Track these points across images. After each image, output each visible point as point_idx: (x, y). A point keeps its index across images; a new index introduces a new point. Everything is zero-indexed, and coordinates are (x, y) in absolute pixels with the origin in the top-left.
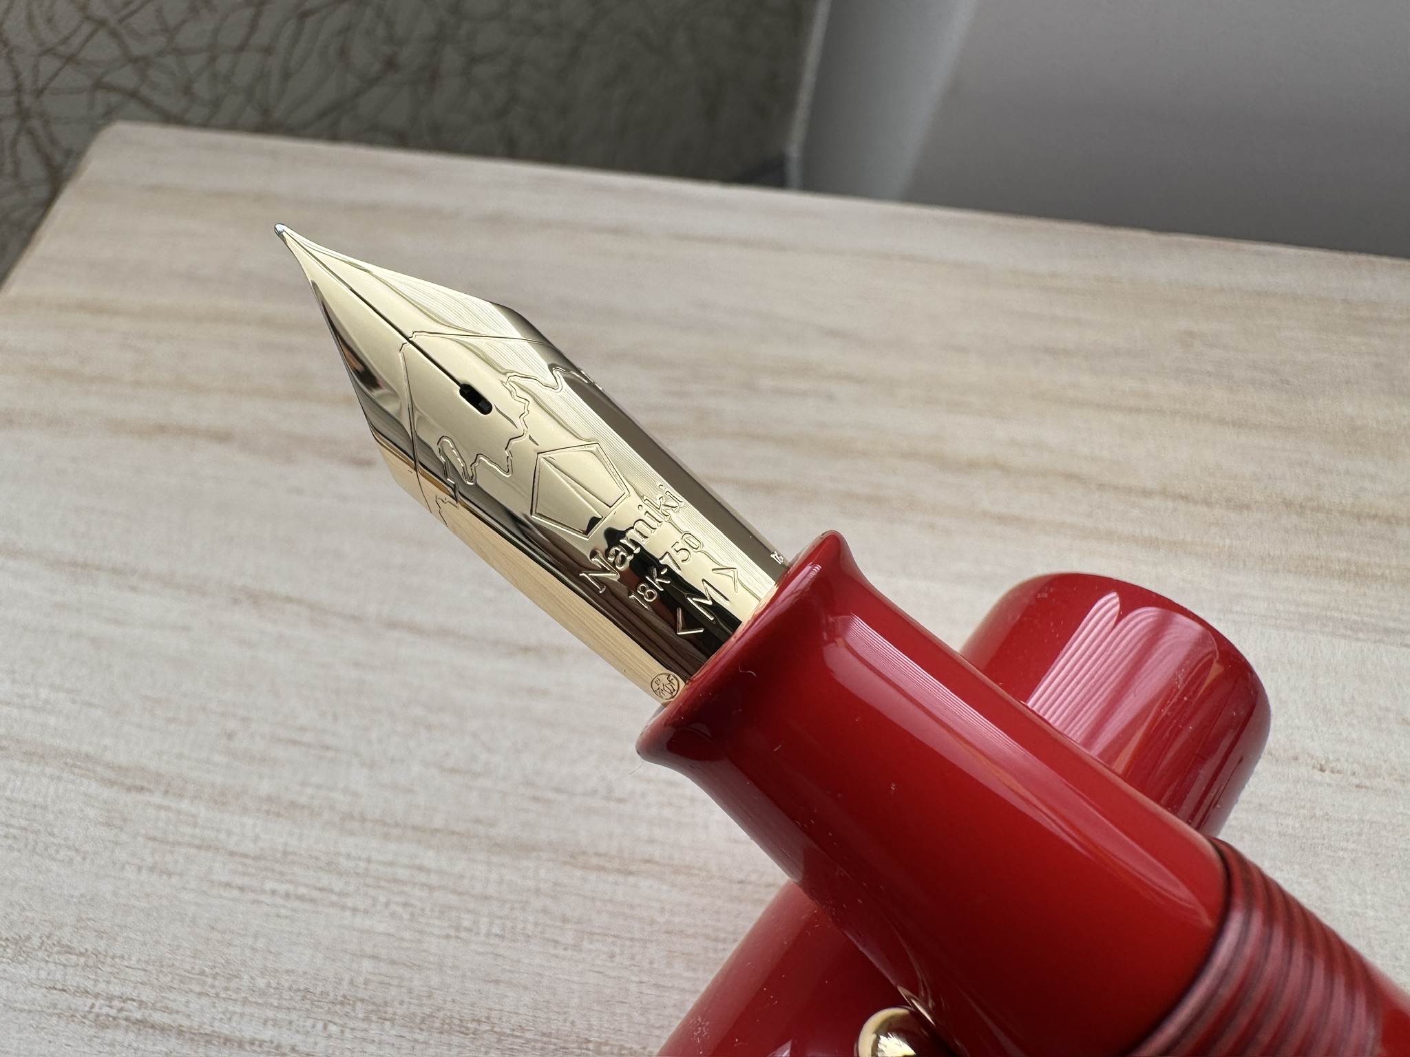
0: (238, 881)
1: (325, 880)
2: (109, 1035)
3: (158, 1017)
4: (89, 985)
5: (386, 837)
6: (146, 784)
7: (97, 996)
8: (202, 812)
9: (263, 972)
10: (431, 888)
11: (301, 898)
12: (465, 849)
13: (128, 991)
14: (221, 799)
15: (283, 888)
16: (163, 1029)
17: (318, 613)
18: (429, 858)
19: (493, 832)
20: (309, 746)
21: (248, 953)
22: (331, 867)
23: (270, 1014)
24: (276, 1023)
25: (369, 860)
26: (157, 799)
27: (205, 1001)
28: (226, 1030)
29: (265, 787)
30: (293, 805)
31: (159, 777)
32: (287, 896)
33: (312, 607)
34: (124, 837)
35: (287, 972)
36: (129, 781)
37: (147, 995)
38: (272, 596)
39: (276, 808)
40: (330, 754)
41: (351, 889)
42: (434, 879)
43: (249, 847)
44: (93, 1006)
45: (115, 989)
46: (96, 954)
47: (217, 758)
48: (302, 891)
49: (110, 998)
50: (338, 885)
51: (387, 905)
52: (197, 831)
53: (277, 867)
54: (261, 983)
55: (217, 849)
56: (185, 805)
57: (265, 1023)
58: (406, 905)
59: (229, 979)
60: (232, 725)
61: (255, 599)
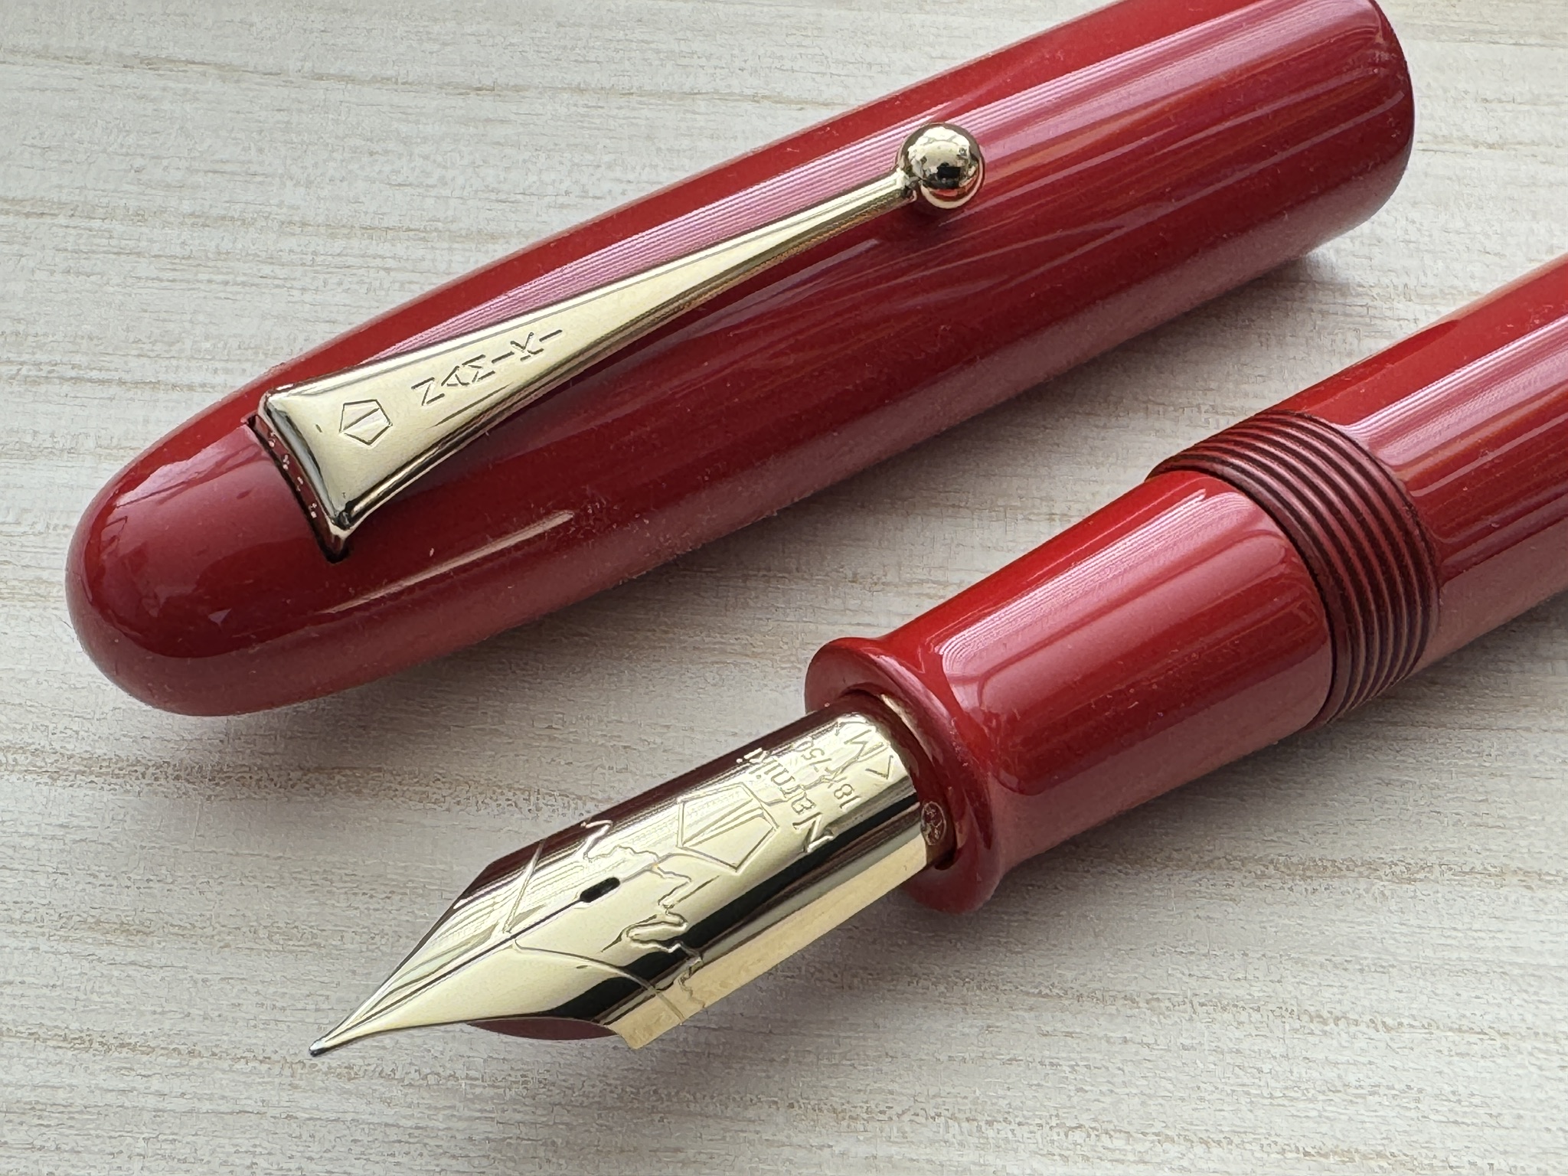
0: (170, 275)
1: (267, 270)
2: (43, 389)
3: (95, 374)
4: (13, 356)
5: (333, 236)
6: (46, 211)
7: (22, 363)
8: (118, 227)
9: (207, 338)
10: (388, 270)
11: (244, 284)
12: (423, 239)
13: (58, 358)
14: (140, 217)
15: (220, 278)
16: (102, 382)
17: (227, 71)
18: (384, 249)
19: (454, 227)
20: (233, 173)
21: (187, 325)
22: (271, 260)
23: (219, 365)
24: (227, 371)
25: (315, 253)
26: (62, 220)
27: (144, 360)
28: (172, 378)
29: (186, 207)
30: (223, 218)
31: (62, 205)
32: (226, 283)
33: (219, 66)
34: (26, 251)
35: (235, 336)
36: (27, 209)
37: (77, 359)
38: (169, 60)
39: (201, 220)
40: (259, 179)
41: (298, 274)
42: (391, 263)
43: (178, 250)
44: (19, 370)
45: (40, 357)
46: (17, 334)
47: (126, 187)
48: (240, 279)
49: (38, 365)
50: (281, 272)
51: (340, 284)
52: (114, 242)
53: (210, 264)
54: (208, 345)
55: (139, 254)
56: (96, 224)
57: (216, 371)
58: (361, 282)
59: (172, 344)
60: (138, 162)
61: (150, 63)
